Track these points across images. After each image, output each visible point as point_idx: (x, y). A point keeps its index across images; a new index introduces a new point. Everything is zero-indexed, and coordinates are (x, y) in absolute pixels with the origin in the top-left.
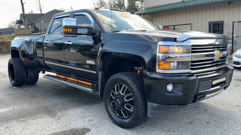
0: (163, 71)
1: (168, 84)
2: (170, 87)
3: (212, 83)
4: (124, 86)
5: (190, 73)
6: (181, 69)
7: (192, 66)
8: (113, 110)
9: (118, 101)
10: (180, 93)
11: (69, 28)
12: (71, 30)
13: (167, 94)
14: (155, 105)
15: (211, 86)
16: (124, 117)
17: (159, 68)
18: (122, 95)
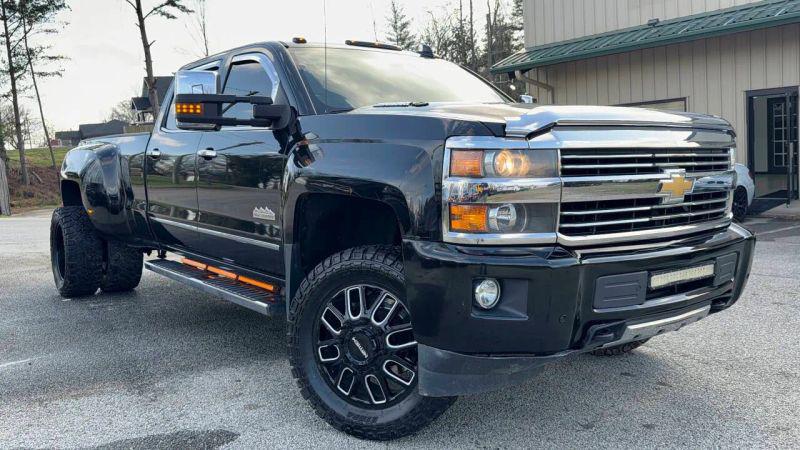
0: (472, 239)
1: (477, 281)
2: (487, 293)
3: (649, 282)
4: (385, 294)
5: (557, 244)
6: (529, 230)
7: (565, 219)
8: (325, 376)
9: (358, 344)
10: (522, 311)
11: (194, 103)
12: (198, 107)
13: (475, 314)
14: (439, 353)
15: (644, 292)
16: (370, 400)
17: (453, 227)
18: (379, 328)
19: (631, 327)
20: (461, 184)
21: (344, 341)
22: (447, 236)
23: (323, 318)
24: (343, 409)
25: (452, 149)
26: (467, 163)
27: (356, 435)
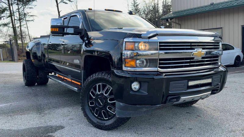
0: (132, 69)
1: (133, 82)
2: (135, 86)
3: (188, 84)
4: (108, 86)
5: (158, 71)
6: (149, 67)
7: (160, 64)
8: (91, 110)
9: (100, 101)
10: (146, 92)
11: (56, 28)
12: (57, 29)
13: (131, 92)
14: (121, 104)
15: (186, 87)
16: (104, 118)
17: (126, 66)
18: (106, 96)
19: (182, 98)
20: (129, 53)
21: (96, 100)
22: (124, 68)
23: (90, 93)
24: (95, 120)
25: (126, 42)
26: (130, 46)
27: (99, 128)
